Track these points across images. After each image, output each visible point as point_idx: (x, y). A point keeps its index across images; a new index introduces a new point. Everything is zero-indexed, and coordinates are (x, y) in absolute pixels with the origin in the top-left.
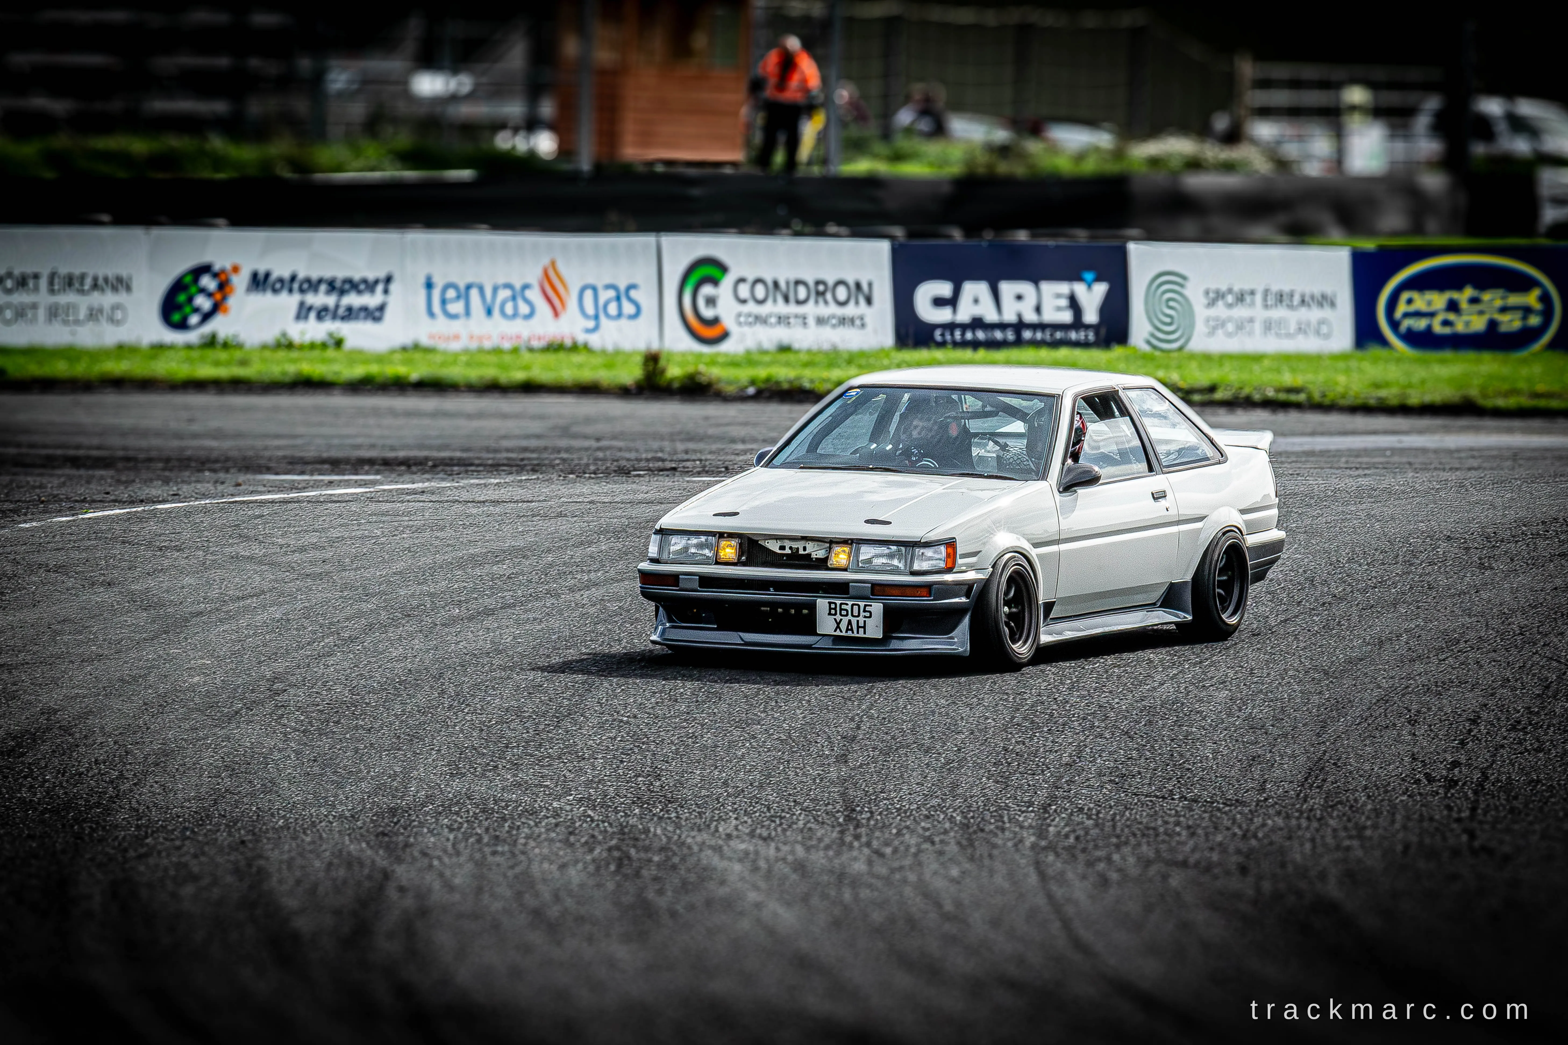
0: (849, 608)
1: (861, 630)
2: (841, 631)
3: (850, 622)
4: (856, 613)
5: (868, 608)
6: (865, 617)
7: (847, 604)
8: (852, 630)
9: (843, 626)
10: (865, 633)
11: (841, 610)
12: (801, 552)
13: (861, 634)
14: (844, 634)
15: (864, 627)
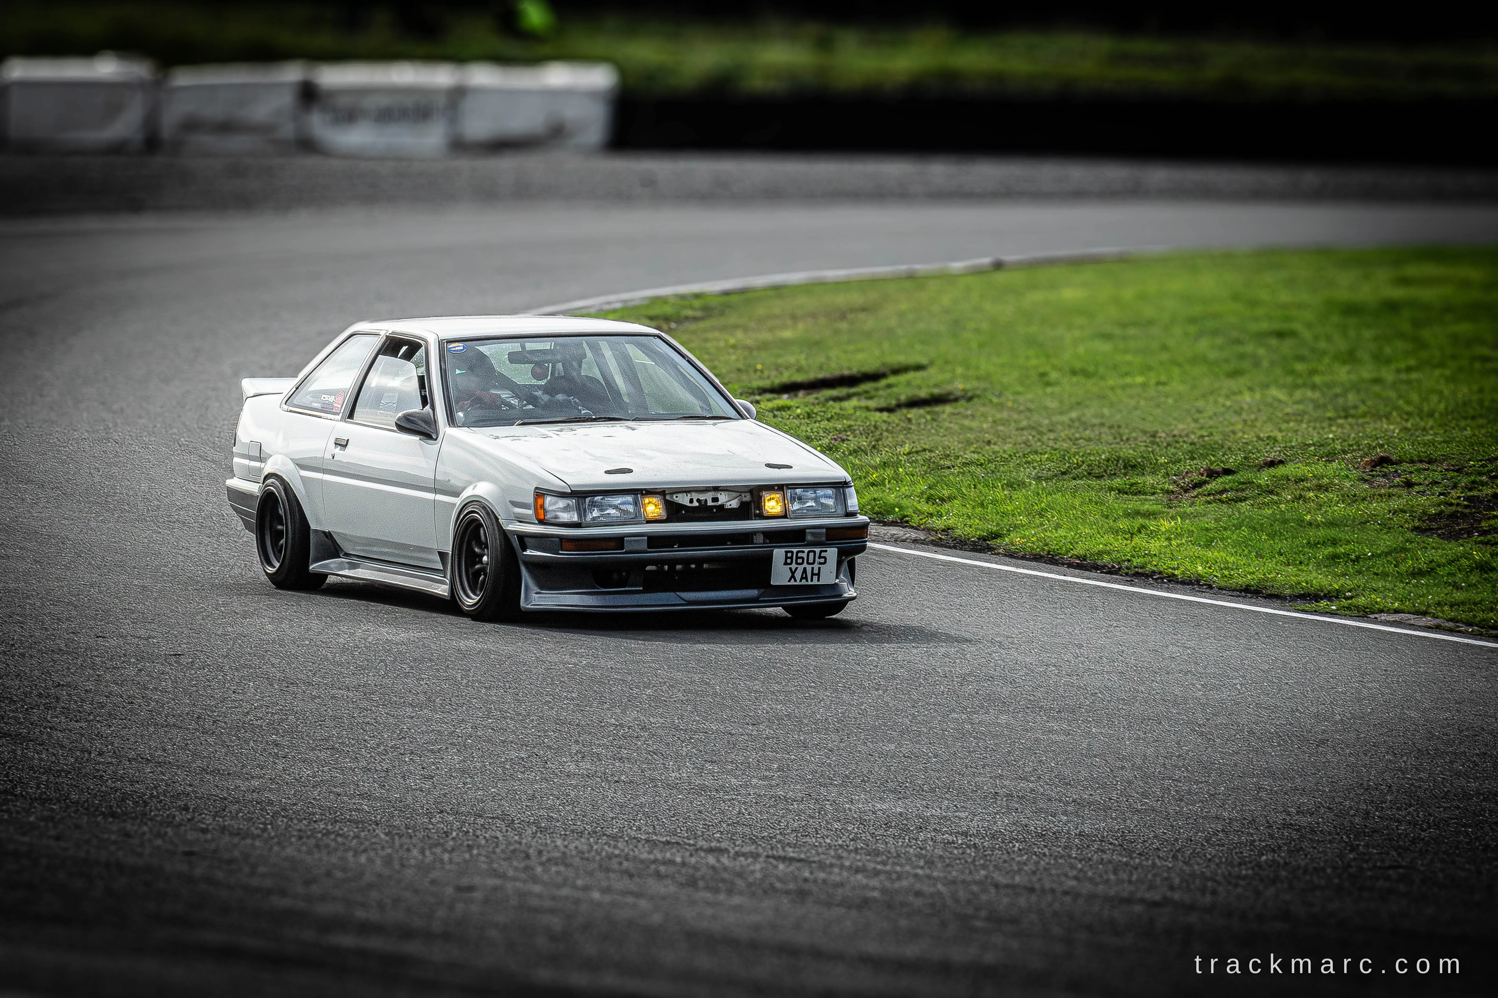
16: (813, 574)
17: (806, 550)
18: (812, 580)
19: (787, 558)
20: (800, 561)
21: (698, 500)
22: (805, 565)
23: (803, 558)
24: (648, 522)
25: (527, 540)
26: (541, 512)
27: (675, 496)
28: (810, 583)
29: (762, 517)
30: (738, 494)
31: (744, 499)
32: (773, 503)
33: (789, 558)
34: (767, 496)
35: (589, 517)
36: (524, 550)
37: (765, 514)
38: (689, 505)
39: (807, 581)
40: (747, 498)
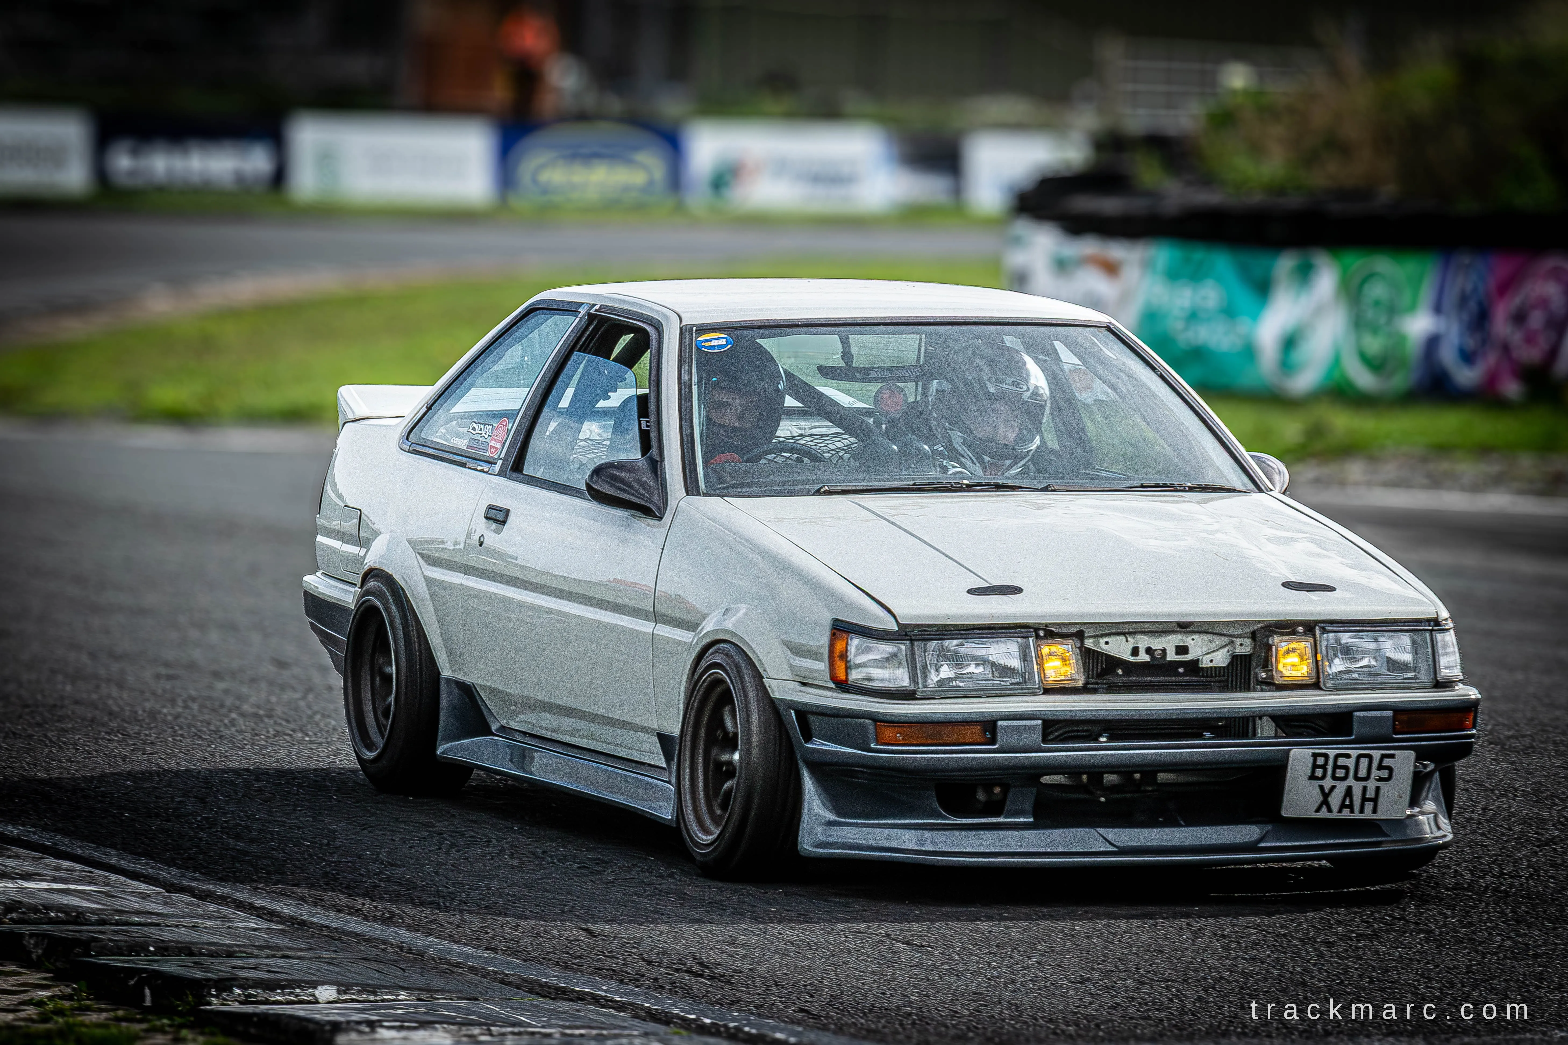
0: (1350, 763)
1: (1369, 806)
2: (1330, 810)
3: (1349, 792)
4: (1362, 773)
5: (1387, 762)
6: (1381, 779)
7: (1348, 756)
8: (1351, 807)
9: (1335, 800)
10: (1375, 811)
11: (1336, 767)
12: (1172, 656)
13: (1368, 814)
14: (1335, 815)
15: (1375, 800)
16: (1364, 799)
17: (1354, 753)
18: (1362, 811)
19: (1315, 766)
20: (1340, 773)
21: (1149, 651)
22: (1351, 781)
23: (1346, 768)
24: (1047, 691)
25: (812, 719)
26: (840, 667)
27: (1103, 641)
28: (1357, 815)
29: (1270, 684)
30: (1227, 640)
31: (1239, 650)
32: (1293, 659)
33: (1320, 767)
34: (1281, 644)
35: (934, 678)
36: (808, 738)
37: (1278, 680)
38: (1132, 659)
39: (1352, 811)
40: (1244, 647)
